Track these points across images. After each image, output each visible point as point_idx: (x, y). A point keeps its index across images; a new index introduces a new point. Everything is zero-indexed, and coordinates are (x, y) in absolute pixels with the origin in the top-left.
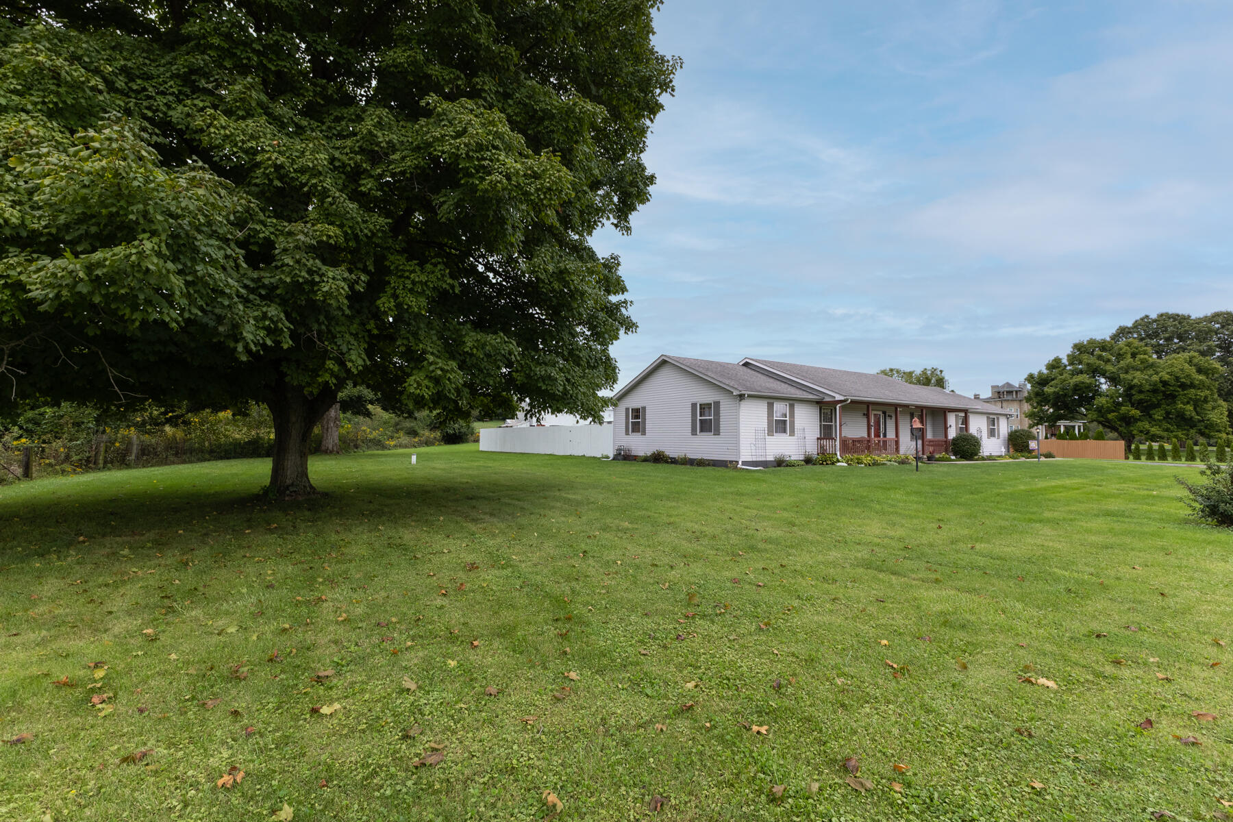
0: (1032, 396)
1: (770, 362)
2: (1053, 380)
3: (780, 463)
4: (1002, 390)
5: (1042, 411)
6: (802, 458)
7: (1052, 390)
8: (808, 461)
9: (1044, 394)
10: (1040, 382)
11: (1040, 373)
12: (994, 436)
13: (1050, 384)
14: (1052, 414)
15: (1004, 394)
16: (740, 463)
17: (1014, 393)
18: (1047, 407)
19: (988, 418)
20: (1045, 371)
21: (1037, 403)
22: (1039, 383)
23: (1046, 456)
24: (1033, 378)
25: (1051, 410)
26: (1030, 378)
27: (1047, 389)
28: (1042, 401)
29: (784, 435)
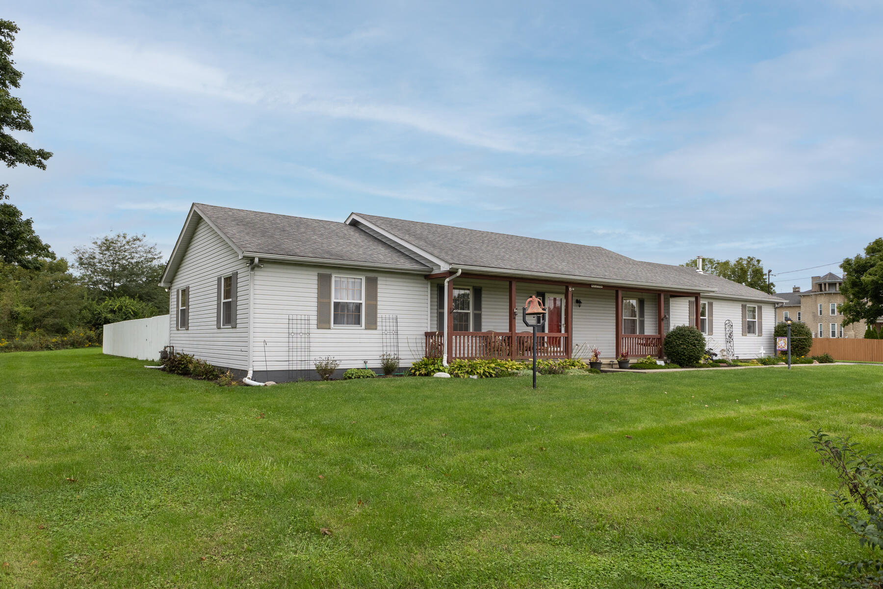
0: (848, 286)
1: (385, 220)
2: (872, 266)
3: (326, 373)
4: (822, 281)
5: (859, 304)
6: (378, 364)
7: (871, 278)
8: (389, 369)
9: (862, 284)
10: (855, 268)
11: (858, 258)
12: (754, 332)
13: (869, 271)
14: (871, 308)
15: (823, 286)
16: (250, 375)
17: (838, 285)
18: (865, 300)
19: (744, 307)
20: (863, 255)
21: (853, 294)
22: (857, 272)
23: (822, 360)
24: (850, 264)
25: (870, 304)
26: (847, 265)
27: (866, 278)
28: (858, 292)
29: (356, 327)
